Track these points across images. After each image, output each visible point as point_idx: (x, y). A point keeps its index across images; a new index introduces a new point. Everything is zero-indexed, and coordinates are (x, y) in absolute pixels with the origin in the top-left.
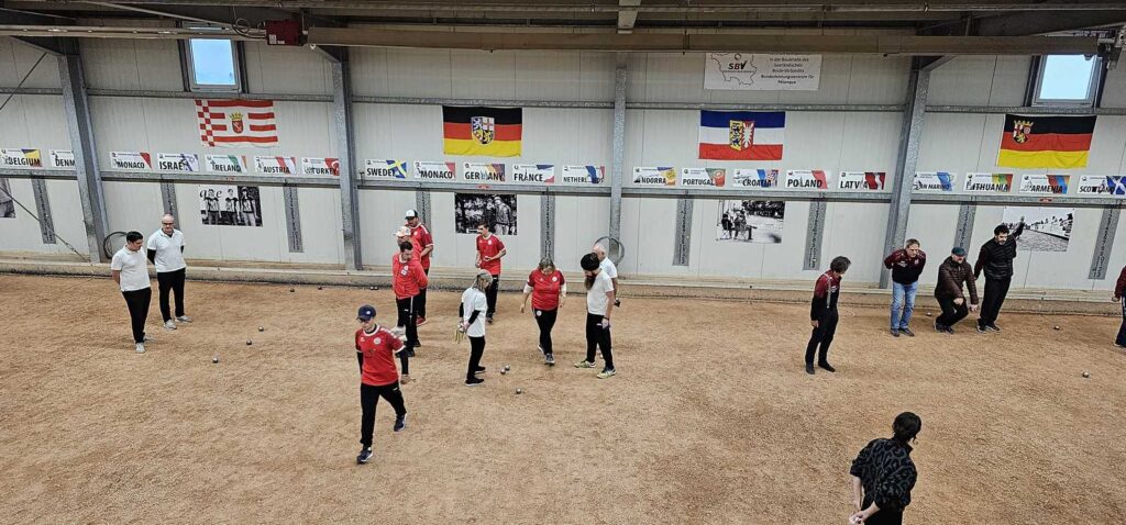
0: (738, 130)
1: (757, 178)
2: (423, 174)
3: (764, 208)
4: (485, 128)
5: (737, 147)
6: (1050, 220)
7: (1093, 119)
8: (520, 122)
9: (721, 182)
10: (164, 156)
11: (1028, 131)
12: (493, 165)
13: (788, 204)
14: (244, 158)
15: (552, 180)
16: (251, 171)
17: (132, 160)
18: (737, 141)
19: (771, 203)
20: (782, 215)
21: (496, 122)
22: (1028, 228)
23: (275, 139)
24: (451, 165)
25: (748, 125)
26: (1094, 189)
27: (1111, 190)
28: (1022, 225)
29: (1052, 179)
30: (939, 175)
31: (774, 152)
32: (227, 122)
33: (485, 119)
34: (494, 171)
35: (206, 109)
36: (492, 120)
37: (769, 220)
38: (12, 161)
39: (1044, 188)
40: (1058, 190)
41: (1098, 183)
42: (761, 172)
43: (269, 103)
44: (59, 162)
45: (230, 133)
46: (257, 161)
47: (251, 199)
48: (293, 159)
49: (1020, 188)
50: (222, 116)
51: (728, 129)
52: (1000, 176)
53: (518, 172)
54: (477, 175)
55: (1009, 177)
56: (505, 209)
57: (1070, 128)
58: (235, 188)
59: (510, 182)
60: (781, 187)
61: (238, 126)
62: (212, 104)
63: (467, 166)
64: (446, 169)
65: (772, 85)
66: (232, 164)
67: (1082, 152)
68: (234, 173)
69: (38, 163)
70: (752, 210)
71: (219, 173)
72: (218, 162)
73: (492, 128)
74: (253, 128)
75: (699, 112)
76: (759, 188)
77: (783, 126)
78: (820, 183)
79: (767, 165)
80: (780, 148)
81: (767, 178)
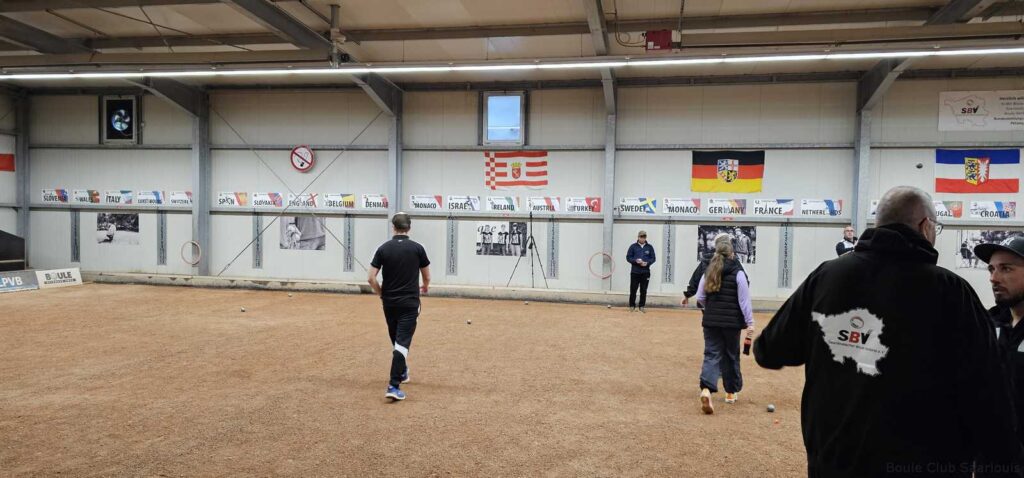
0: (973, 166)
1: (995, 209)
2: (671, 209)
4: (730, 168)
5: (973, 182)
8: (763, 163)
9: (958, 214)
10: (454, 197)
12: (736, 201)
14: (518, 199)
15: (791, 213)
16: (523, 210)
17: (426, 201)
18: (973, 176)
21: (740, 164)
23: (545, 183)
24: (697, 202)
25: (983, 161)
31: (1011, 186)
32: (508, 170)
33: (730, 161)
34: (736, 206)
35: (492, 160)
36: (736, 162)
38: (332, 203)
42: (998, 204)
43: (543, 153)
44: (368, 204)
45: (510, 178)
46: (527, 201)
47: (519, 233)
48: (559, 199)
50: (504, 165)
51: (963, 165)
53: (759, 206)
54: (720, 209)
56: (745, 240)
58: (507, 224)
59: (750, 215)
61: (517, 172)
62: (497, 156)
63: (711, 201)
64: (691, 204)
66: (507, 203)
68: (508, 211)
69: (351, 205)
71: (496, 211)
72: (497, 203)
73: (736, 169)
74: (529, 174)
75: (933, 152)
76: (998, 218)
77: (1017, 161)
79: (1005, 198)
80: (1016, 182)
81: (1005, 210)
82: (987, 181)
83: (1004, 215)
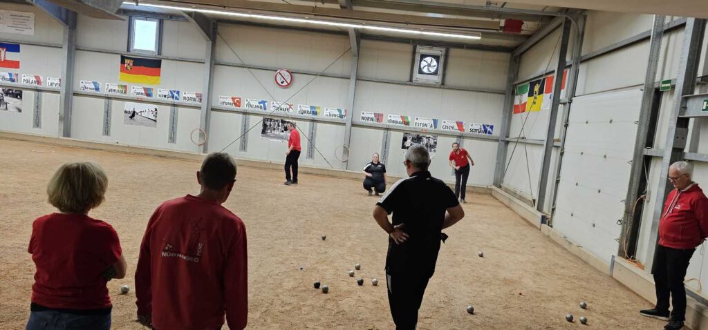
1: (9, 77)
3: (13, 93)
6: (147, 111)
7: (160, 61)
11: (131, 64)
13: (24, 91)
19: (16, 91)
20: (21, 97)
22: (137, 114)
25: (3, 50)
26: (165, 96)
27: (173, 97)
28: (134, 112)
29: (145, 89)
30: (94, 83)
31: (15, 65)
37: (15, 100)
39: (142, 94)
40: (148, 95)
41: (166, 93)
42: (10, 74)
49: (131, 93)
52: (122, 86)
55: (125, 87)
57: (149, 64)
60: (20, 83)
65: (13, 31)
67: (157, 77)
70: (7, 93)
76: (10, 82)
77: (19, 51)
78: (38, 82)
79: (13, 71)
80: (18, 62)
81: (14, 77)
82: (5, 61)
83: (13, 80)
